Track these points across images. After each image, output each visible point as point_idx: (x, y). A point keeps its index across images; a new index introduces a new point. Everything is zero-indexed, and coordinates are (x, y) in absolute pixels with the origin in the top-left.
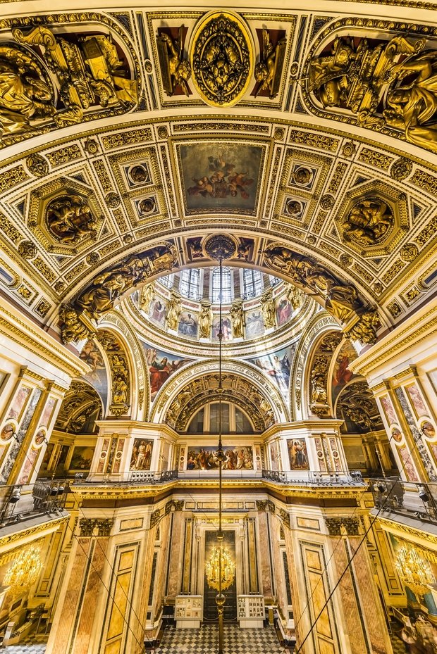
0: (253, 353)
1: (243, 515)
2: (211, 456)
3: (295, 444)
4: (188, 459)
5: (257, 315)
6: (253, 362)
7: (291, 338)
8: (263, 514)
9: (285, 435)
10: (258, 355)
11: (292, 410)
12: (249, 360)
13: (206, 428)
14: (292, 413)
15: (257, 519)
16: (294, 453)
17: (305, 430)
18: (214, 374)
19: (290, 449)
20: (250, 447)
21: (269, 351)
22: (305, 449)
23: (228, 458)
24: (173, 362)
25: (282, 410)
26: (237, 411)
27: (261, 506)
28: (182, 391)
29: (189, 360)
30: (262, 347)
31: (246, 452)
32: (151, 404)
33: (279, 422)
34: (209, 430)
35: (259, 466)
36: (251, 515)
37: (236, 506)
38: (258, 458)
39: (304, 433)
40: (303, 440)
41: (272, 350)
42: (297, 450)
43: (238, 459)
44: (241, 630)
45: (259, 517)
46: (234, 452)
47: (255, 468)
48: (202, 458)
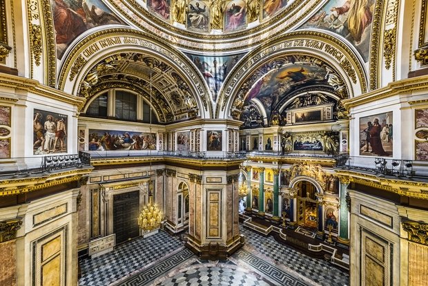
0: (198, 49)
1: (147, 180)
2: (117, 138)
3: (214, 134)
4: (90, 141)
5: (201, 7)
6: (191, 58)
7: (246, 46)
8: (161, 177)
9: (206, 128)
10: (205, 53)
11: (217, 110)
12: (188, 54)
13: (112, 113)
14: (216, 112)
15: (156, 181)
16: (212, 140)
17: (224, 126)
18: (147, 55)
19: (208, 137)
20: (155, 134)
21: (217, 54)
22: (221, 138)
23: (135, 141)
24: (94, 8)
25: (208, 109)
26: (145, 103)
27: (159, 173)
28: (104, 61)
29: (118, 20)
30: (211, 47)
31: (151, 138)
32: (59, 63)
33: (203, 118)
34: (114, 116)
35: (160, 148)
36: (152, 178)
37: (140, 175)
38: (161, 142)
39: (223, 128)
40: (220, 132)
41: (221, 53)
42: (214, 138)
43: (144, 142)
44: (145, 239)
45: (158, 180)
46: (141, 136)
47: (158, 148)
48: (107, 140)
